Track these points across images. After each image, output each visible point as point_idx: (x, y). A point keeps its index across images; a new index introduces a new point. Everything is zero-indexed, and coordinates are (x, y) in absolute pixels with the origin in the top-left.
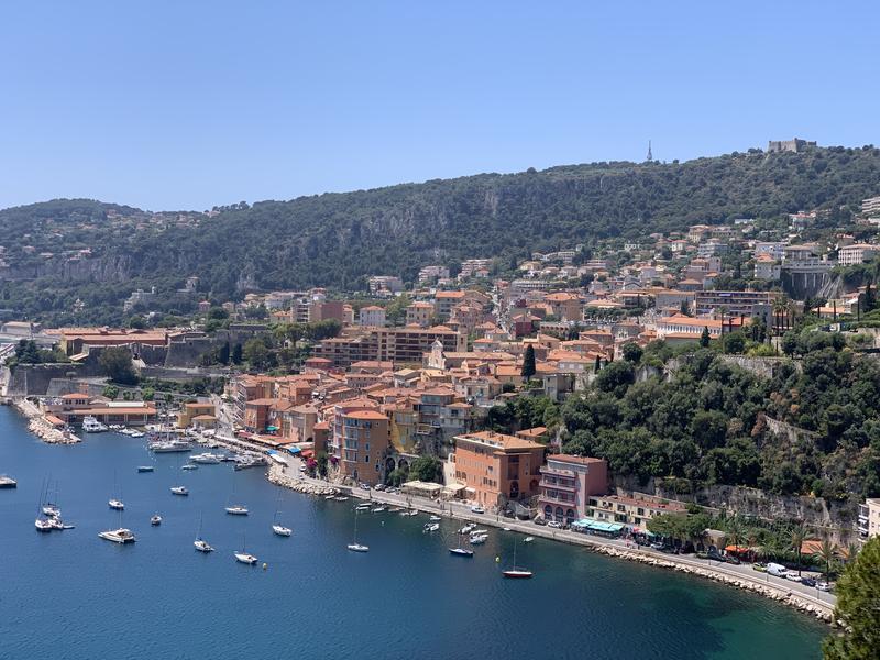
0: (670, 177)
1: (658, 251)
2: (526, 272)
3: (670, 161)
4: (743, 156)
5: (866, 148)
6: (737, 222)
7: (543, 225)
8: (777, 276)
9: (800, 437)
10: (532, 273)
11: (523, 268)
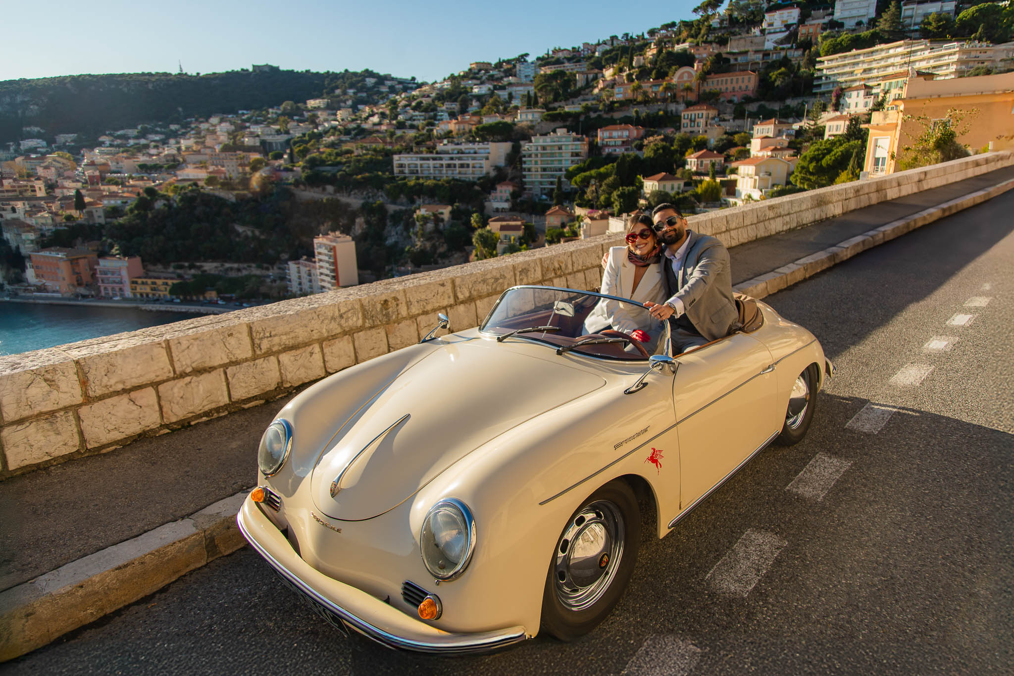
0: (195, 83)
1: (193, 129)
2: (103, 143)
3: (195, 74)
4: (238, 73)
5: (306, 71)
6: (240, 112)
8: (258, 144)
10: (108, 143)
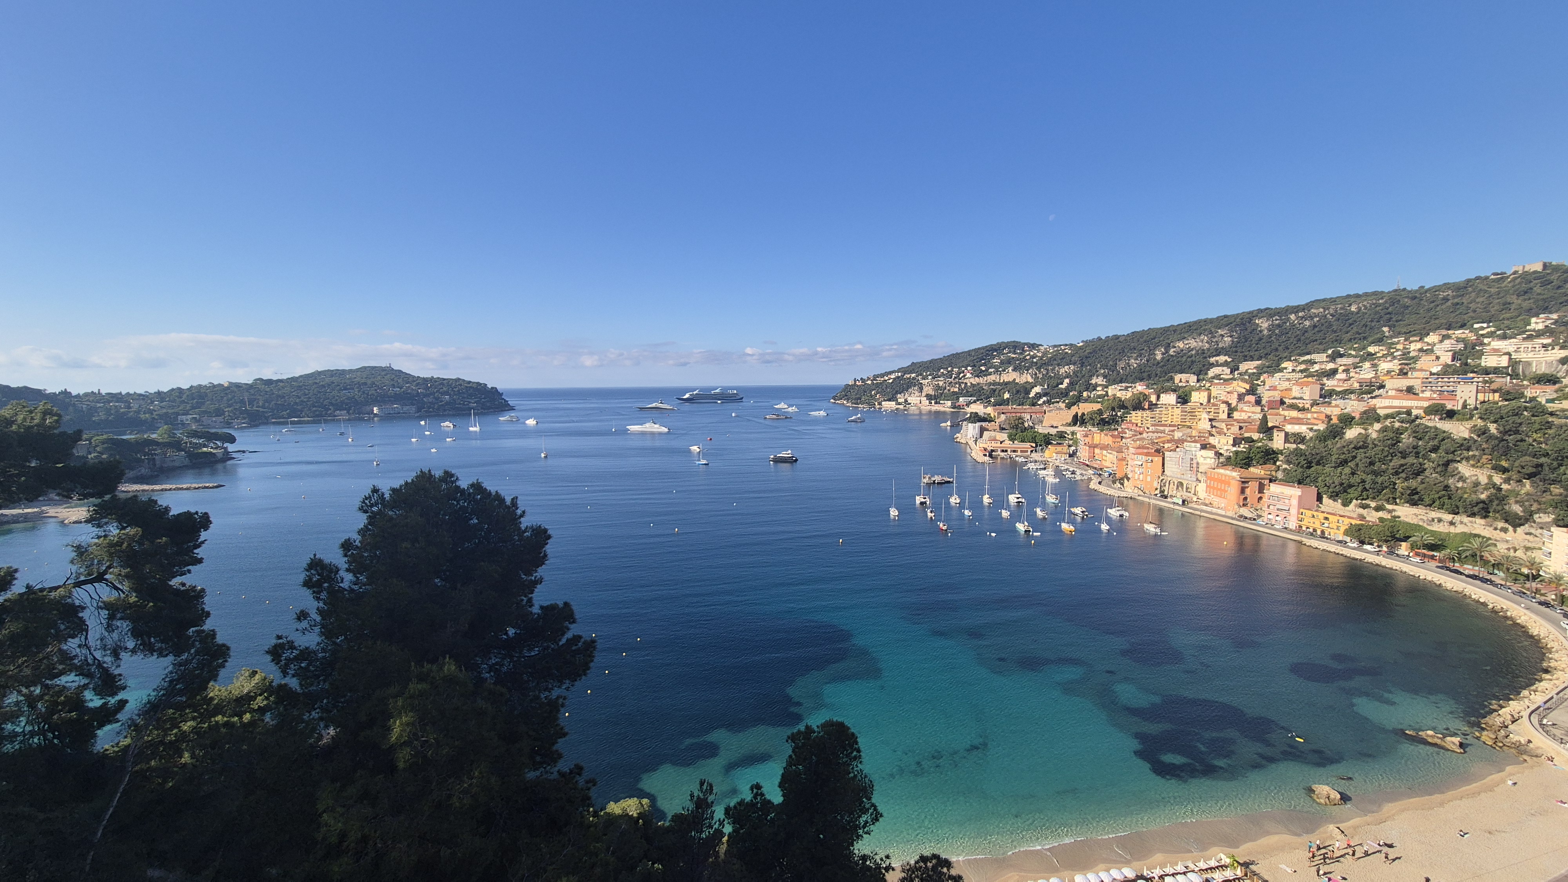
0: (1415, 298)
2: (1286, 368)
3: (1416, 288)
4: (1487, 278)
6: (1476, 326)
7: (1303, 338)
8: (1506, 365)
9: (1490, 477)
11: (1283, 366)
